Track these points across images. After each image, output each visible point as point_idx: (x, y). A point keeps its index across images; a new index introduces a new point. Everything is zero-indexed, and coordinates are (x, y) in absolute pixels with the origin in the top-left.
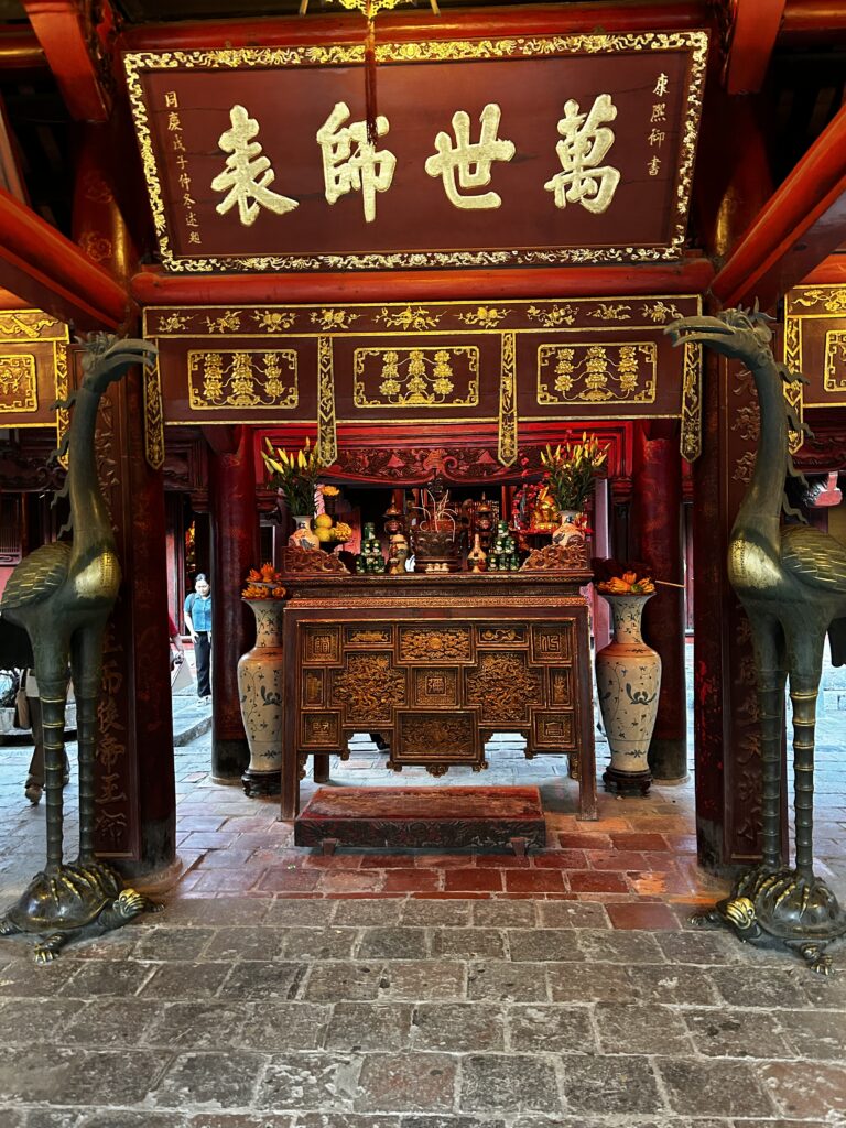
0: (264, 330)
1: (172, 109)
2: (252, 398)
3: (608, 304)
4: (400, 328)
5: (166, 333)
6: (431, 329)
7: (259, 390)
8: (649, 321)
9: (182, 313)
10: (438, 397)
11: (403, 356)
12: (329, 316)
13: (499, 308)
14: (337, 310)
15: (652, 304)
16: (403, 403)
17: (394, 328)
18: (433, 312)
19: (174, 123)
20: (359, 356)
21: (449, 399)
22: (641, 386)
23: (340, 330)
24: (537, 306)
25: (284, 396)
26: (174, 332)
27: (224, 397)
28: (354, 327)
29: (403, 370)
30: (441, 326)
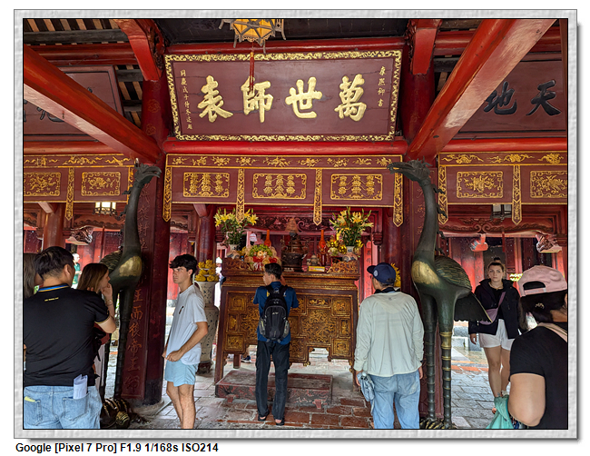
0: (216, 165)
1: (183, 77)
2: (209, 193)
3: (362, 158)
4: (273, 166)
5: (175, 165)
6: (286, 166)
7: (213, 190)
8: (379, 165)
9: (183, 157)
10: (288, 195)
11: (274, 177)
12: (243, 160)
13: (315, 159)
14: (247, 158)
15: (381, 159)
16: (273, 197)
17: (270, 165)
18: (287, 160)
19: (184, 82)
20: (256, 177)
21: (293, 195)
22: (376, 192)
23: (248, 166)
24: (331, 158)
25: (223, 192)
26: (179, 164)
27: (198, 192)
28: (254, 165)
29: (274, 183)
30: (291, 165)
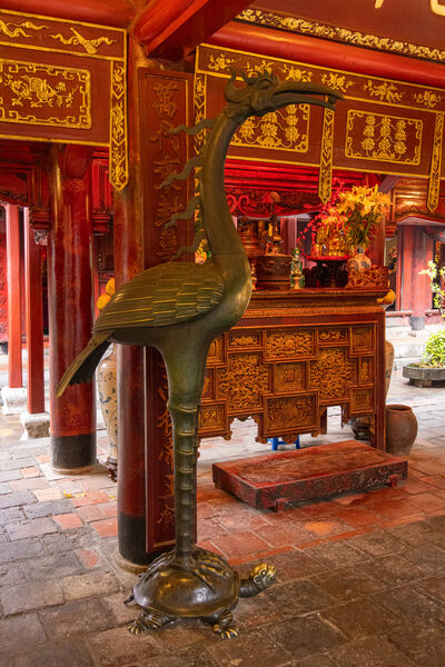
2: (276, 141)
4: (378, 98)
5: (213, 71)
6: (397, 102)
7: (281, 134)
9: (229, 55)
10: (397, 155)
11: (378, 120)
12: (334, 79)
13: (437, 94)
14: (340, 75)
16: (375, 157)
17: (374, 97)
18: (400, 89)
20: (351, 116)
21: (403, 157)
25: (298, 142)
26: (221, 71)
27: (254, 137)
28: (348, 91)
29: (377, 132)
30: (403, 101)
